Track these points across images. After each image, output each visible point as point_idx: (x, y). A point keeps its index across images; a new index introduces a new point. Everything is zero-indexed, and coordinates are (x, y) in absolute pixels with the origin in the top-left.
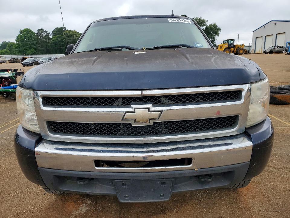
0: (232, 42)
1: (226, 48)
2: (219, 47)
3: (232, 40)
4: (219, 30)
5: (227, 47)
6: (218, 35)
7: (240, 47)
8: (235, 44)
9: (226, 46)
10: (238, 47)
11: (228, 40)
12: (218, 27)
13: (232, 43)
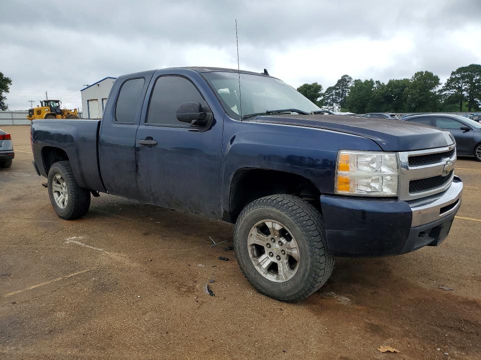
0: (57, 104)
1: (48, 114)
2: (35, 113)
3: (57, 102)
4: (8, 81)
5: (49, 112)
6: (7, 91)
7: (71, 114)
8: (62, 108)
9: (46, 111)
10: (68, 113)
11: (50, 101)
12: (4, 76)
13: (57, 107)
